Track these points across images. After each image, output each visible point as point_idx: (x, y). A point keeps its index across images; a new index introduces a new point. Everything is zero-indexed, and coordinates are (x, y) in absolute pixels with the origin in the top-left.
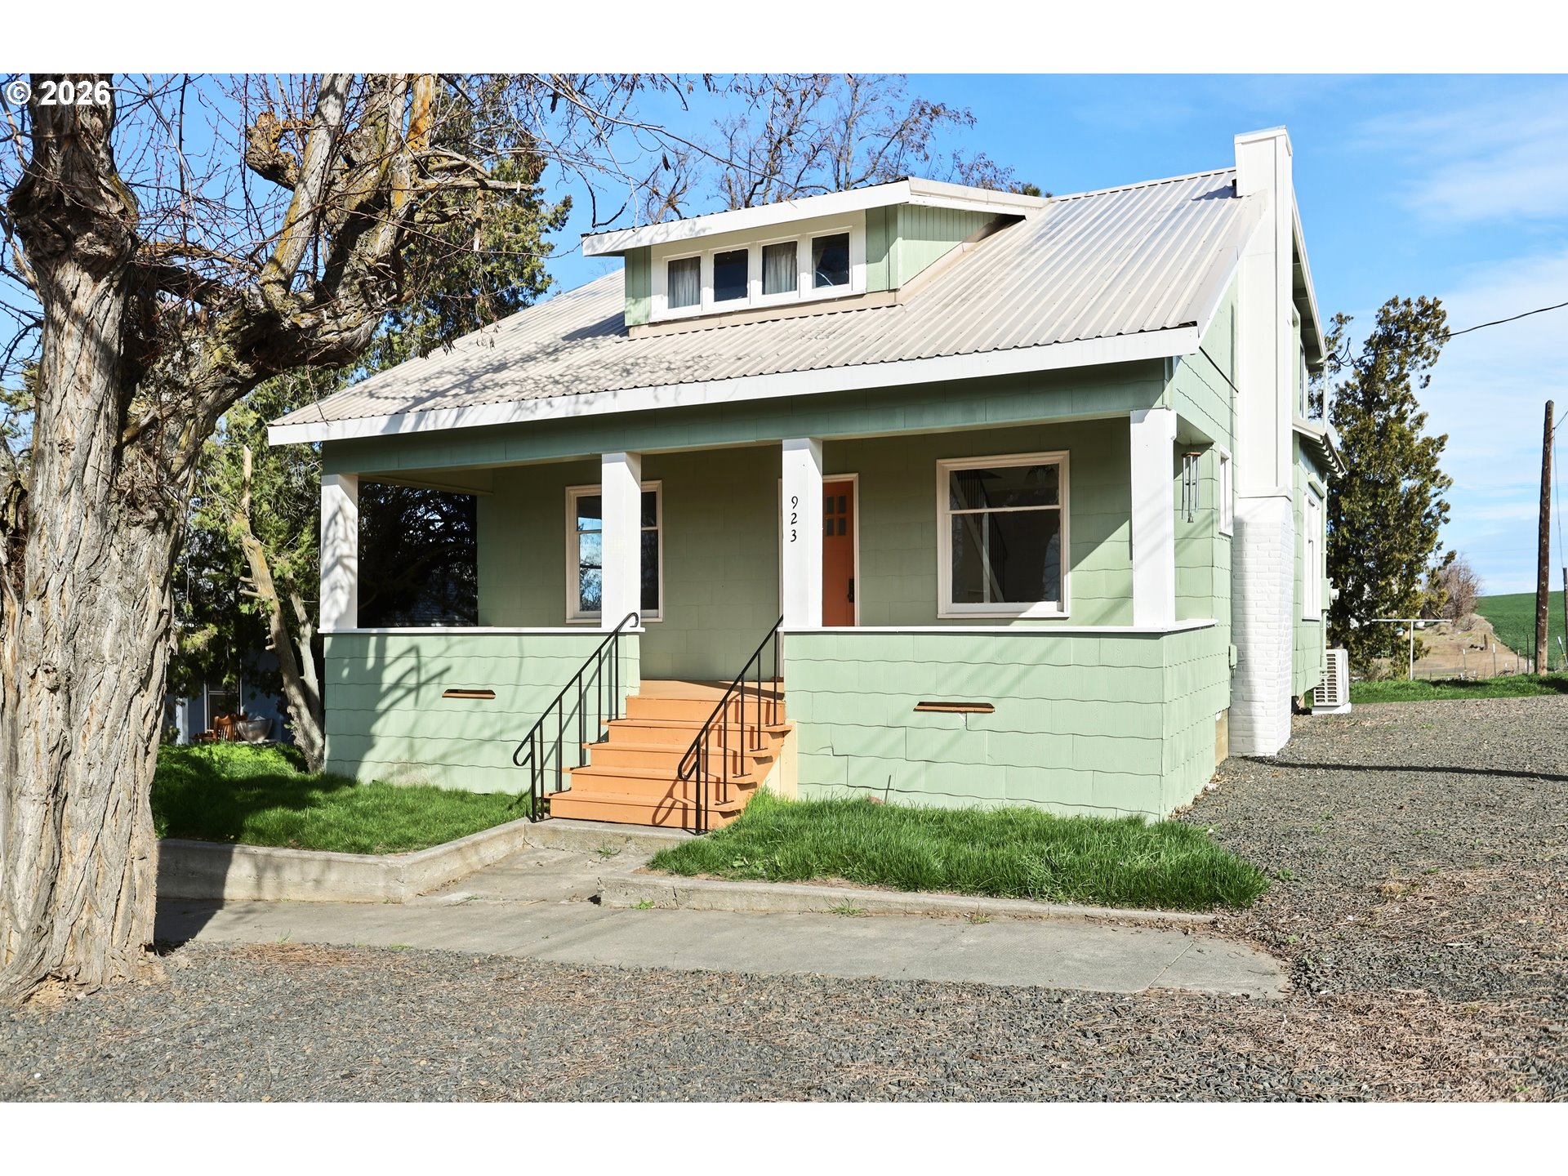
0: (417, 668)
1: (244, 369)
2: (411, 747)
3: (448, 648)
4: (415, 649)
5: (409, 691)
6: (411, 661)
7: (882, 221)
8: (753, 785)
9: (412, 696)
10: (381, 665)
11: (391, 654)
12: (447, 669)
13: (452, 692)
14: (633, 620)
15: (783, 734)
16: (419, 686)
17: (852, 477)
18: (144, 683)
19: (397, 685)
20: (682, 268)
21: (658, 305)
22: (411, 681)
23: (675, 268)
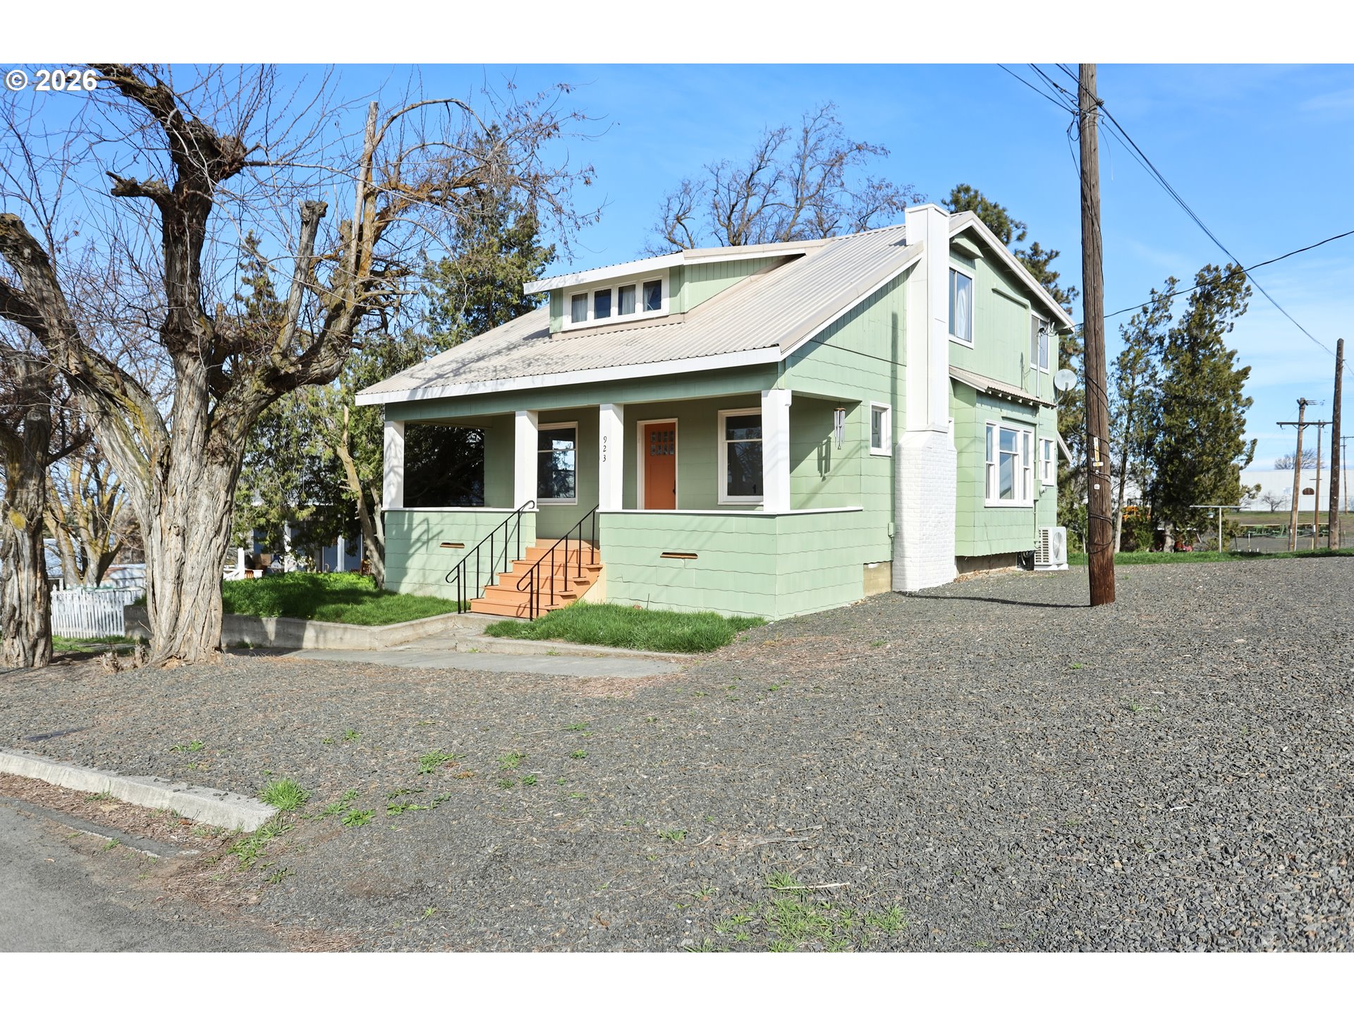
0: (427, 531)
1: (270, 391)
2: (424, 575)
3: (442, 519)
4: (426, 520)
5: (424, 543)
6: (424, 527)
7: (677, 273)
8: (574, 596)
9: (425, 546)
10: (411, 529)
11: (416, 522)
12: (441, 532)
13: (446, 544)
14: (531, 504)
15: (599, 569)
16: (429, 540)
17: (675, 420)
18: (217, 532)
19: (418, 540)
20: (578, 299)
21: (566, 322)
22: (425, 538)
23: (576, 299)
